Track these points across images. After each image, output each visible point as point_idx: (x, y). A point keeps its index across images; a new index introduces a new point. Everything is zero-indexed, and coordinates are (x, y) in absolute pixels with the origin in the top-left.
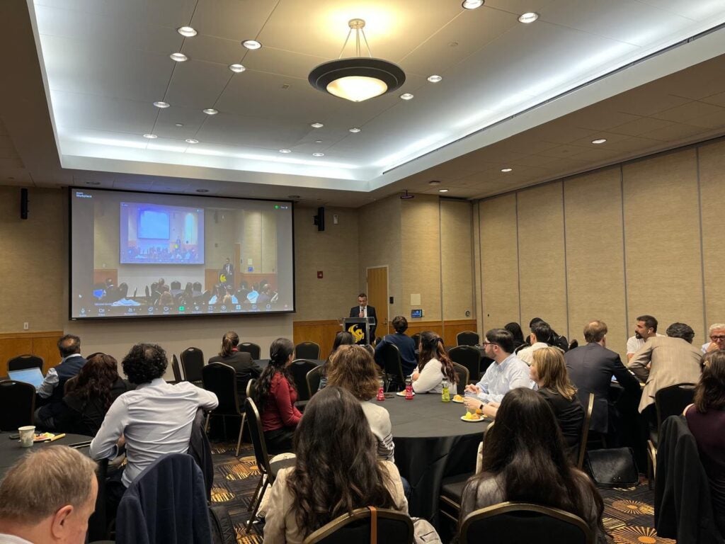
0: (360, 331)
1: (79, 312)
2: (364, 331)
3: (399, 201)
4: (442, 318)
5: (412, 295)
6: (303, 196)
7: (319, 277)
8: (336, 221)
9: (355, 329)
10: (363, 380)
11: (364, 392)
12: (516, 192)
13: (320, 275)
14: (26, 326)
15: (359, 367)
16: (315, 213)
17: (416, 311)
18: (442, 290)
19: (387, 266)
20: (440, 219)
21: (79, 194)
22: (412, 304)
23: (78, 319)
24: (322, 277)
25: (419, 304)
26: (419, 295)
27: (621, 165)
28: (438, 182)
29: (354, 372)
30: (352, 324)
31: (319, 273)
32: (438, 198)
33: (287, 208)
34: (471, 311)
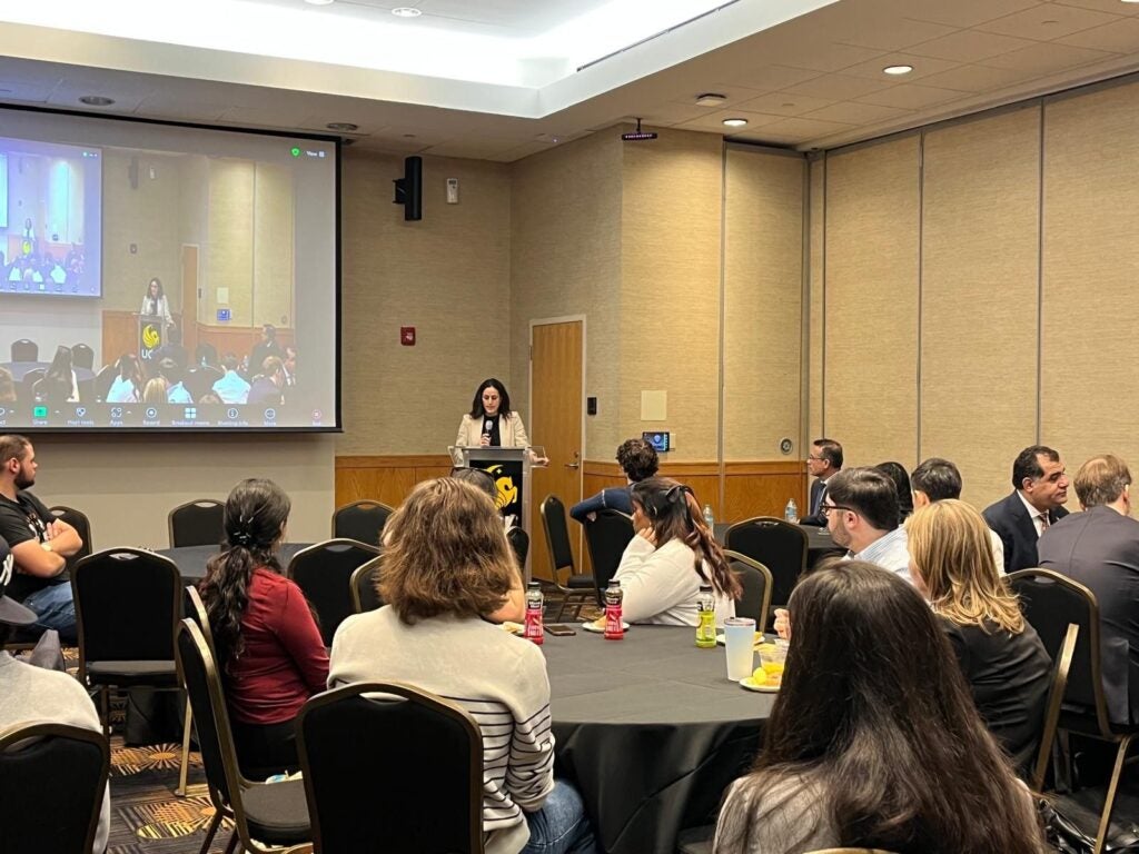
0: (508, 482)
2: (518, 483)
3: (617, 148)
4: (720, 456)
5: (644, 393)
6: (366, 125)
7: (406, 343)
8: (452, 197)
10: (463, 563)
11: (465, 594)
12: (920, 131)
13: (408, 337)
15: (455, 531)
16: (399, 173)
17: (654, 434)
18: (721, 386)
19: (583, 318)
20: (724, 199)
22: (644, 417)
24: (412, 343)
25: (663, 417)
26: (663, 394)
28: (722, 96)
29: (440, 545)
31: (405, 331)
32: (721, 141)
33: (324, 155)
34: (795, 440)
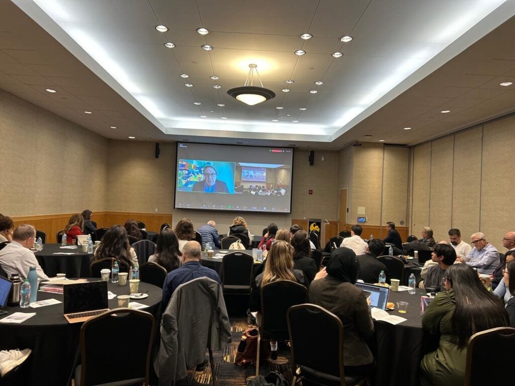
0: (317, 227)
1: (179, 205)
2: (320, 227)
4: (381, 224)
5: (359, 208)
7: (310, 194)
8: (323, 159)
9: (314, 226)
12: (431, 141)
13: (311, 192)
14: (156, 210)
16: (309, 154)
17: (360, 218)
18: (382, 206)
19: (347, 188)
20: (384, 159)
21: (181, 146)
22: (358, 213)
23: (178, 208)
24: (312, 194)
25: (364, 214)
26: (364, 208)
27: (482, 124)
30: (313, 222)
31: (310, 191)
32: (383, 145)
33: (290, 151)
34: (405, 221)
